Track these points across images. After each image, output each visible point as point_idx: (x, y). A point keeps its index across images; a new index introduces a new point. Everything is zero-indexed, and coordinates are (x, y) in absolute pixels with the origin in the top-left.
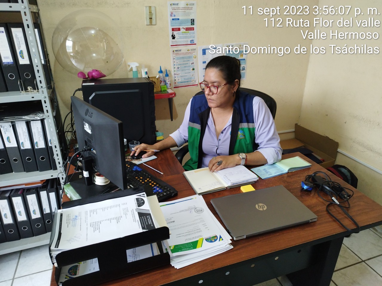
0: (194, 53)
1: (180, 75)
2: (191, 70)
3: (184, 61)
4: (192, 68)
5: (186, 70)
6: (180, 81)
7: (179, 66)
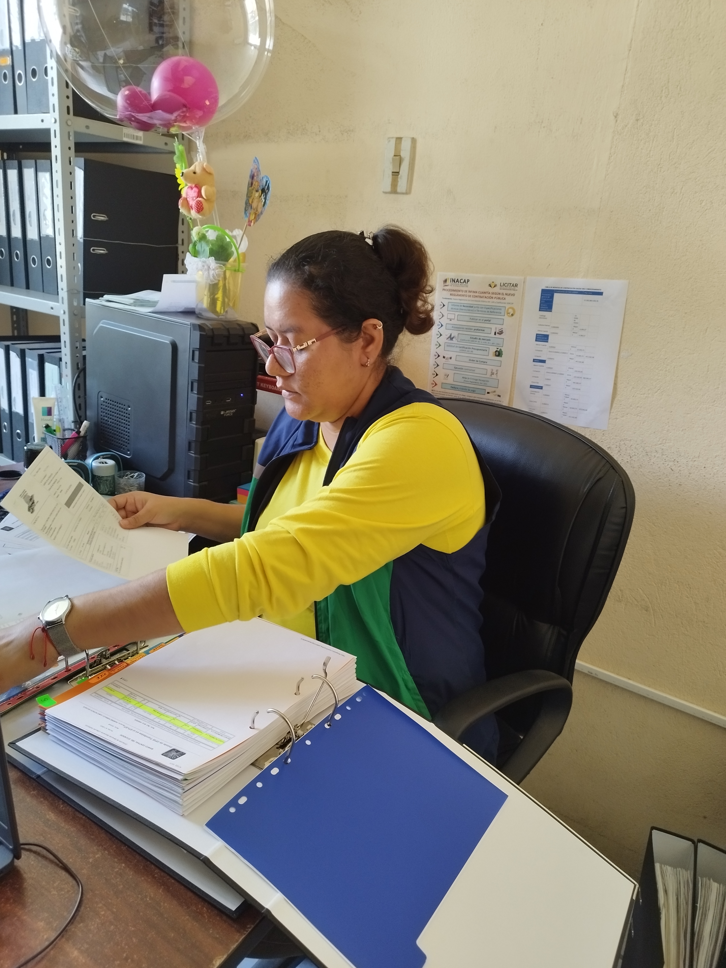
0: (509, 299)
1: (452, 361)
2: (491, 356)
3: (473, 319)
4: (493, 349)
5: (475, 352)
6: (450, 380)
7: (455, 333)
